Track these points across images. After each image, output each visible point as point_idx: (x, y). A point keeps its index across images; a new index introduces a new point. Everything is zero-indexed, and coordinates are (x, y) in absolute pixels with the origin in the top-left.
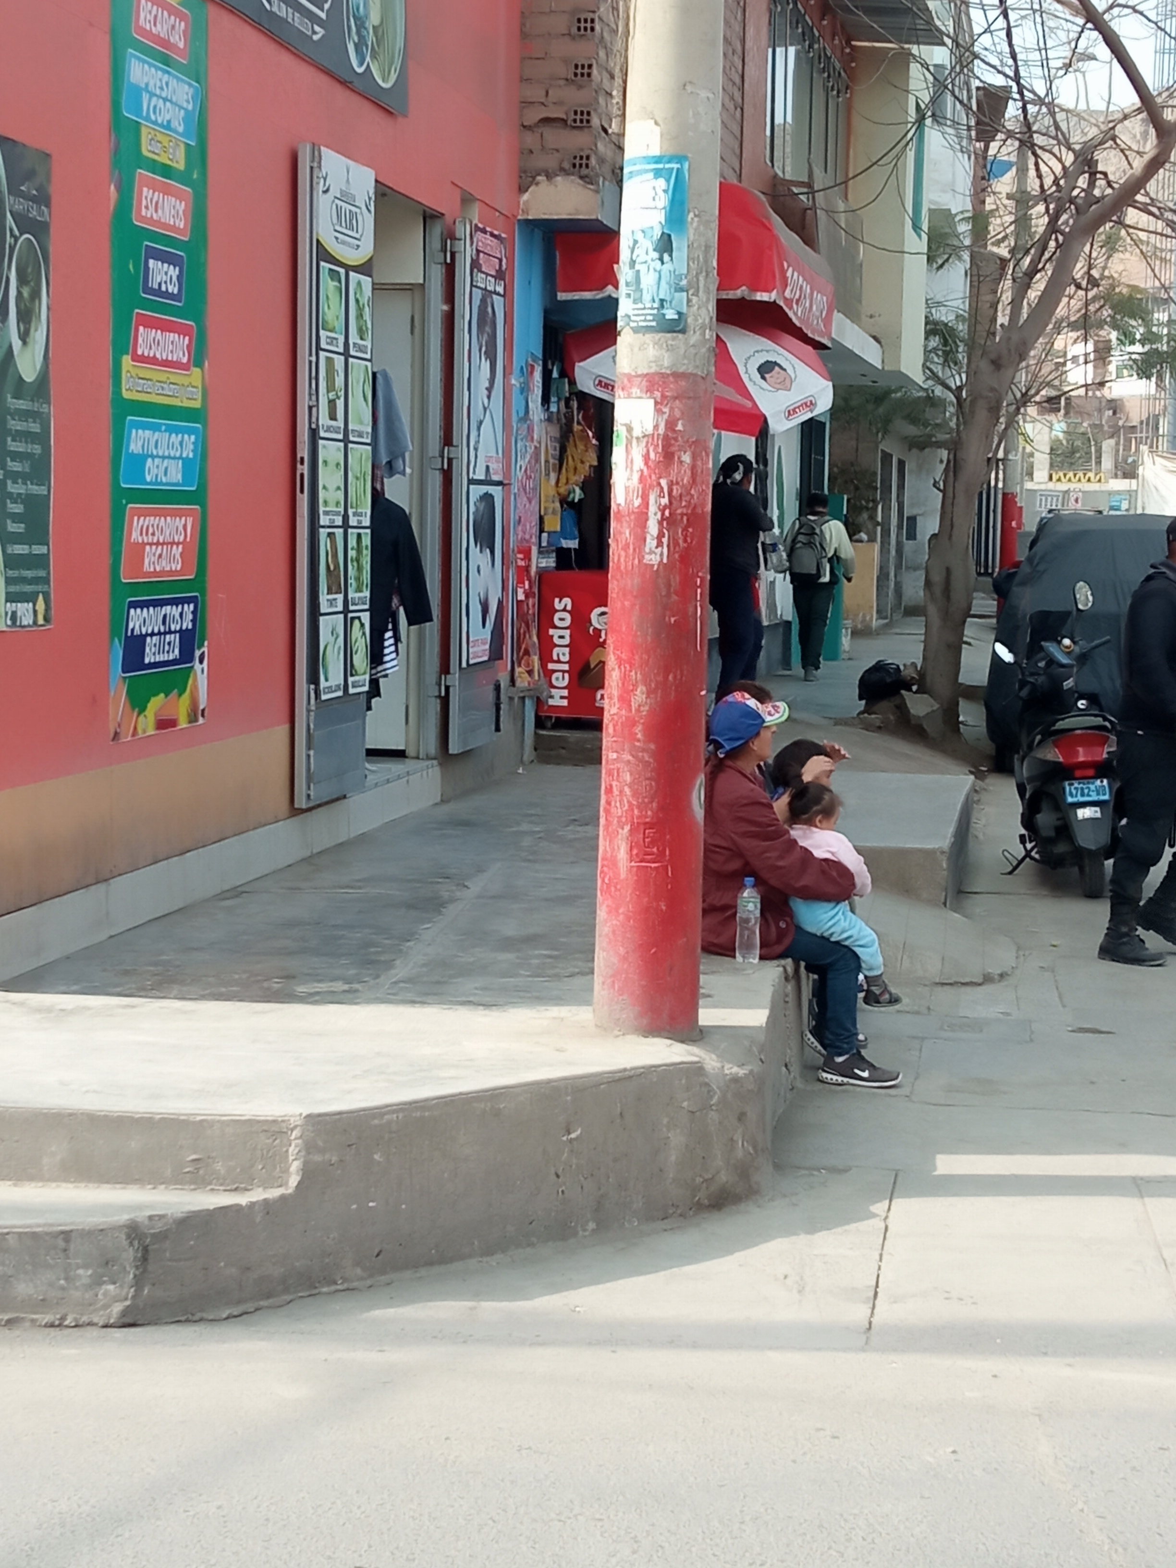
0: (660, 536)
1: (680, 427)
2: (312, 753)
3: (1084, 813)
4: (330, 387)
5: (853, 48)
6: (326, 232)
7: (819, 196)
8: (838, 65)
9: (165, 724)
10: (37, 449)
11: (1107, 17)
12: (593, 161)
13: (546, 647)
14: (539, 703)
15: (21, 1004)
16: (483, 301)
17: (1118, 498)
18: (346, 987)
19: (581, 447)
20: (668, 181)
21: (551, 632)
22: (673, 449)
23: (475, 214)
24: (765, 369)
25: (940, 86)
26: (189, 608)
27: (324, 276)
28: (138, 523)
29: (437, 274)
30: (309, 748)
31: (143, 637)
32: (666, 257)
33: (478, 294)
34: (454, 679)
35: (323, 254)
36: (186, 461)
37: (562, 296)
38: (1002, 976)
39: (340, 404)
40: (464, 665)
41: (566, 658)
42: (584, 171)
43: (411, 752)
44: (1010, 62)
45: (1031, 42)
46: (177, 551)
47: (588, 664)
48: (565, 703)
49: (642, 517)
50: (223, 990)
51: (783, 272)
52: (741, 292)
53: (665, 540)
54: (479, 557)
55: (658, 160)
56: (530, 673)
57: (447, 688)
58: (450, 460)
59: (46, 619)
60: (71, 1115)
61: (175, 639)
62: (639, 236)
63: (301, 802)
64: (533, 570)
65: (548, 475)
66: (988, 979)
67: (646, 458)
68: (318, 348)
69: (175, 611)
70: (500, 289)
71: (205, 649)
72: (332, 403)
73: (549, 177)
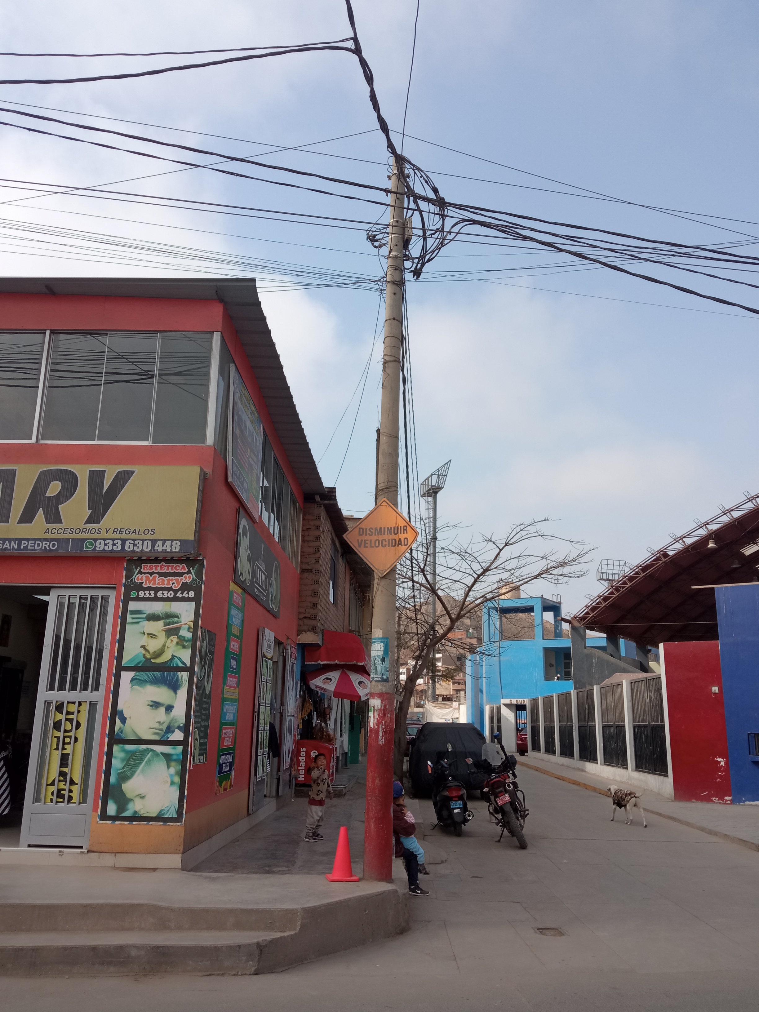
0: (383, 736)
1: (387, 707)
2: (254, 797)
3: (456, 811)
4: (263, 692)
5: (364, 595)
6: (265, 650)
8: (361, 600)
9: (225, 789)
10: (207, 712)
12: (317, 628)
13: (298, 762)
14: (296, 779)
15: (201, 876)
16: (292, 666)
17: (419, 714)
18: (286, 869)
19: (308, 704)
20: (384, 644)
21: (300, 758)
22: (385, 713)
23: (289, 642)
24: (360, 683)
26: (232, 755)
27: (264, 661)
28: (224, 731)
29: (281, 659)
31: (223, 764)
32: (384, 663)
33: (291, 664)
34: (281, 773)
35: (264, 656)
36: (234, 714)
37: (306, 663)
38: (446, 861)
39: (265, 695)
40: (284, 769)
41: (304, 766)
42: (315, 631)
43: (268, 795)
46: (231, 739)
48: (303, 779)
49: (378, 731)
50: (253, 870)
51: (365, 657)
53: (384, 737)
54: (289, 737)
55: (381, 639)
56: (295, 770)
57: (279, 776)
58: (283, 710)
59: (206, 760)
60: (236, 909)
61: (228, 764)
62: (377, 658)
63: (250, 812)
64: (296, 740)
66: (442, 862)
67: (379, 715)
68: (262, 681)
69: (228, 756)
70: (295, 662)
71: (234, 767)
72: (263, 695)
73: (306, 632)
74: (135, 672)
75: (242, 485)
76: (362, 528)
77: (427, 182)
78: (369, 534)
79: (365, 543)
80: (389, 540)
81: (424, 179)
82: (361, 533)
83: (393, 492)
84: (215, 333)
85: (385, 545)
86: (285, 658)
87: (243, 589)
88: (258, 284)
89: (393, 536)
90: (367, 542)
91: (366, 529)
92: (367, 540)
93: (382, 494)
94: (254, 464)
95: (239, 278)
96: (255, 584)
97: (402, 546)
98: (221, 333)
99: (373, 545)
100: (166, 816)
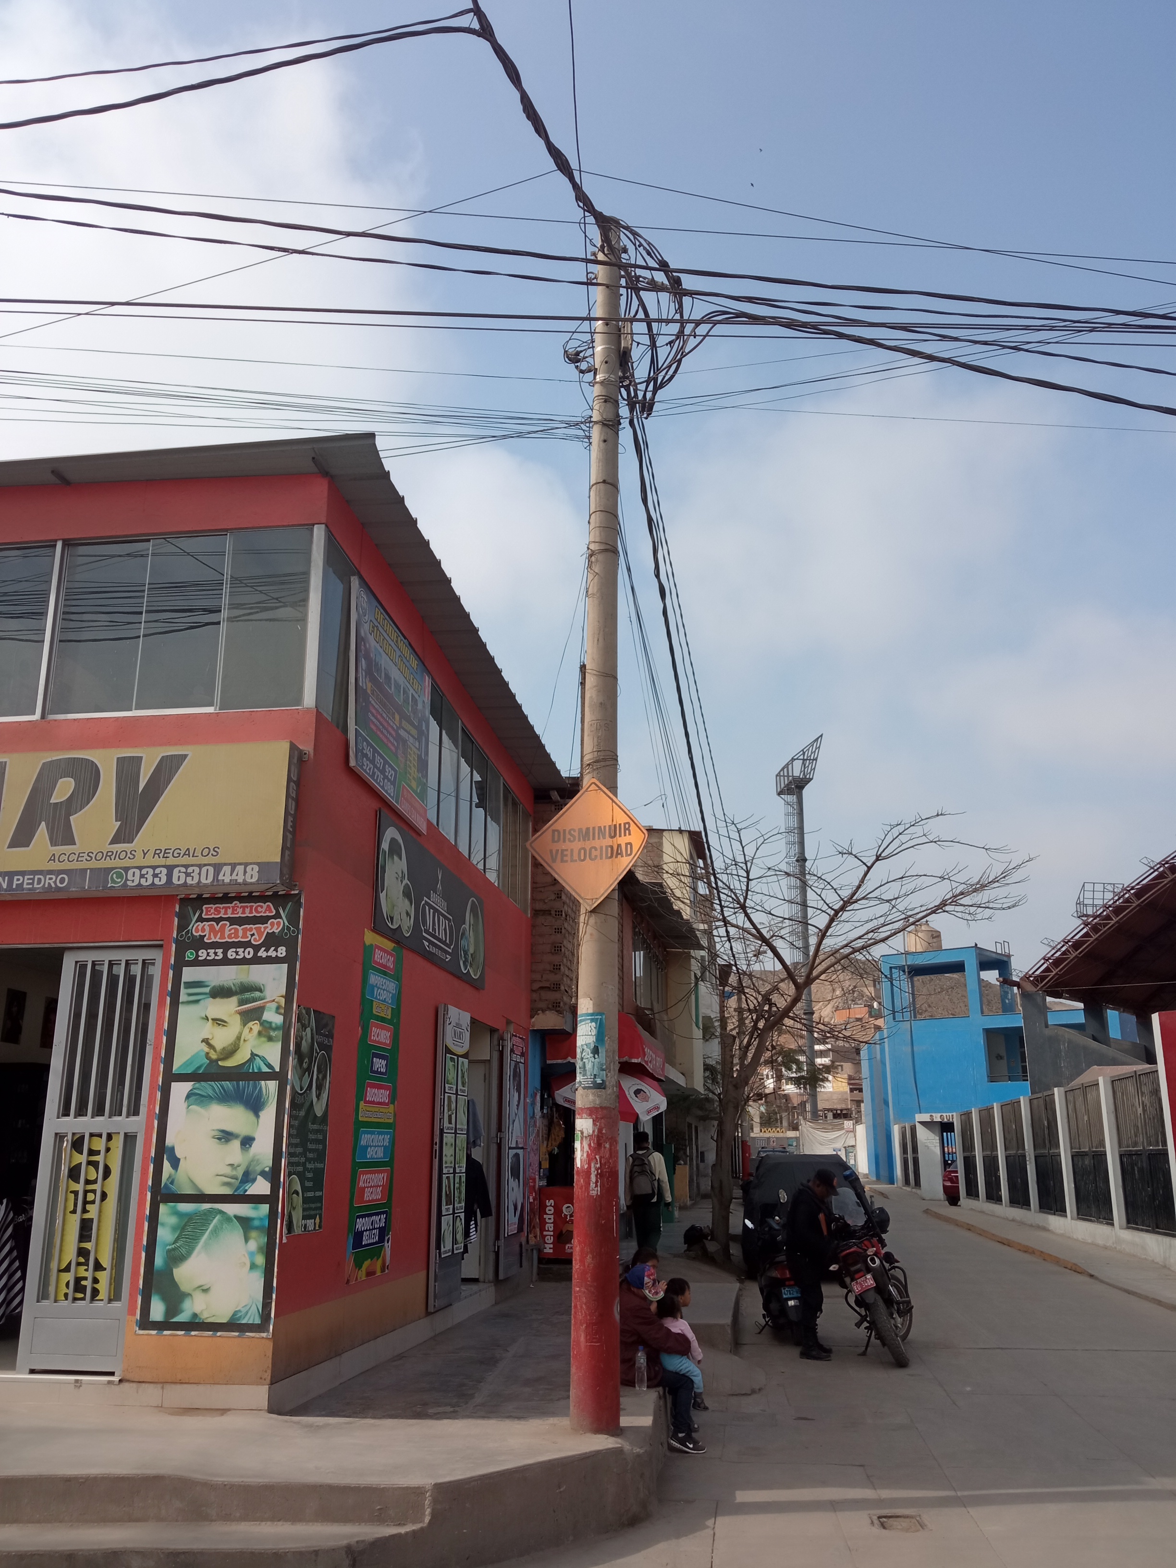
0: (597, 1182)
1: (604, 1131)
2: (437, 1284)
3: (791, 1303)
4: (449, 1109)
5: (667, 951)
6: (449, 1041)
7: (656, 1015)
8: (661, 959)
9: (370, 1273)
10: (321, 1147)
11: (771, 940)
12: (562, 1004)
13: (543, 1223)
14: (540, 1251)
16: (515, 1066)
17: (791, 1142)
19: (557, 1129)
20: (596, 1023)
21: (545, 1216)
22: (601, 1141)
23: (512, 1029)
24: (637, 1093)
25: (704, 969)
26: (383, 1216)
27: (448, 1060)
28: (363, 1178)
29: (496, 1055)
30: (435, 1281)
31: (362, 1232)
32: (596, 1056)
33: (513, 1063)
34: (502, 1242)
35: (448, 1051)
36: (385, 1147)
37: (549, 1062)
38: (760, 1390)
39: (453, 1116)
40: (506, 1235)
41: (552, 1229)
42: (559, 1009)
43: (482, 1279)
44: (732, 958)
45: (740, 950)
46: (379, 1189)
47: (562, 1231)
48: (551, 1251)
49: (587, 1173)
51: (643, 1050)
52: (626, 1059)
53: (598, 1184)
54: (513, 1183)
55: (592, 1015)
56: (535, 1237)
57: (498, 1247)
58: (501, 1139)
59: (320, 1226)
61: (376, 1232)
62: (585, 1047)
63: (431, 1309)
64: (537, 1186)
65: (543, 1142)
66: (753, 1392)
67: (590, 1145)
68: (445, 1092)
69: (375, 1218)
70: (522, 1061)
71: (390, 1236)
72: (450, 1117)
73: (543, 1011)
74: (193, 1083)
75: (383, 772)
76: (558, 831)
77: (649, 254)
78: (569, 839)
79: (563, 855)
80: (601, 848)
81: (645, 248)
82: (556, 839)
83: (607, 768)
84: (316, 526)
85: (596, 856)
86: (501, 1054)
87: (397, 942)
88: (381, 443)
89: (608, 841)
90: (565, 853)
91: (564, 831)
92: (567, 850)
93: (589, 773)
94: (411, 740)
95: (347, 434)
96: (424, 934)
97: (622, 856)
98: (327, 526)
99: (576, 857)
100: (244, 1322)
